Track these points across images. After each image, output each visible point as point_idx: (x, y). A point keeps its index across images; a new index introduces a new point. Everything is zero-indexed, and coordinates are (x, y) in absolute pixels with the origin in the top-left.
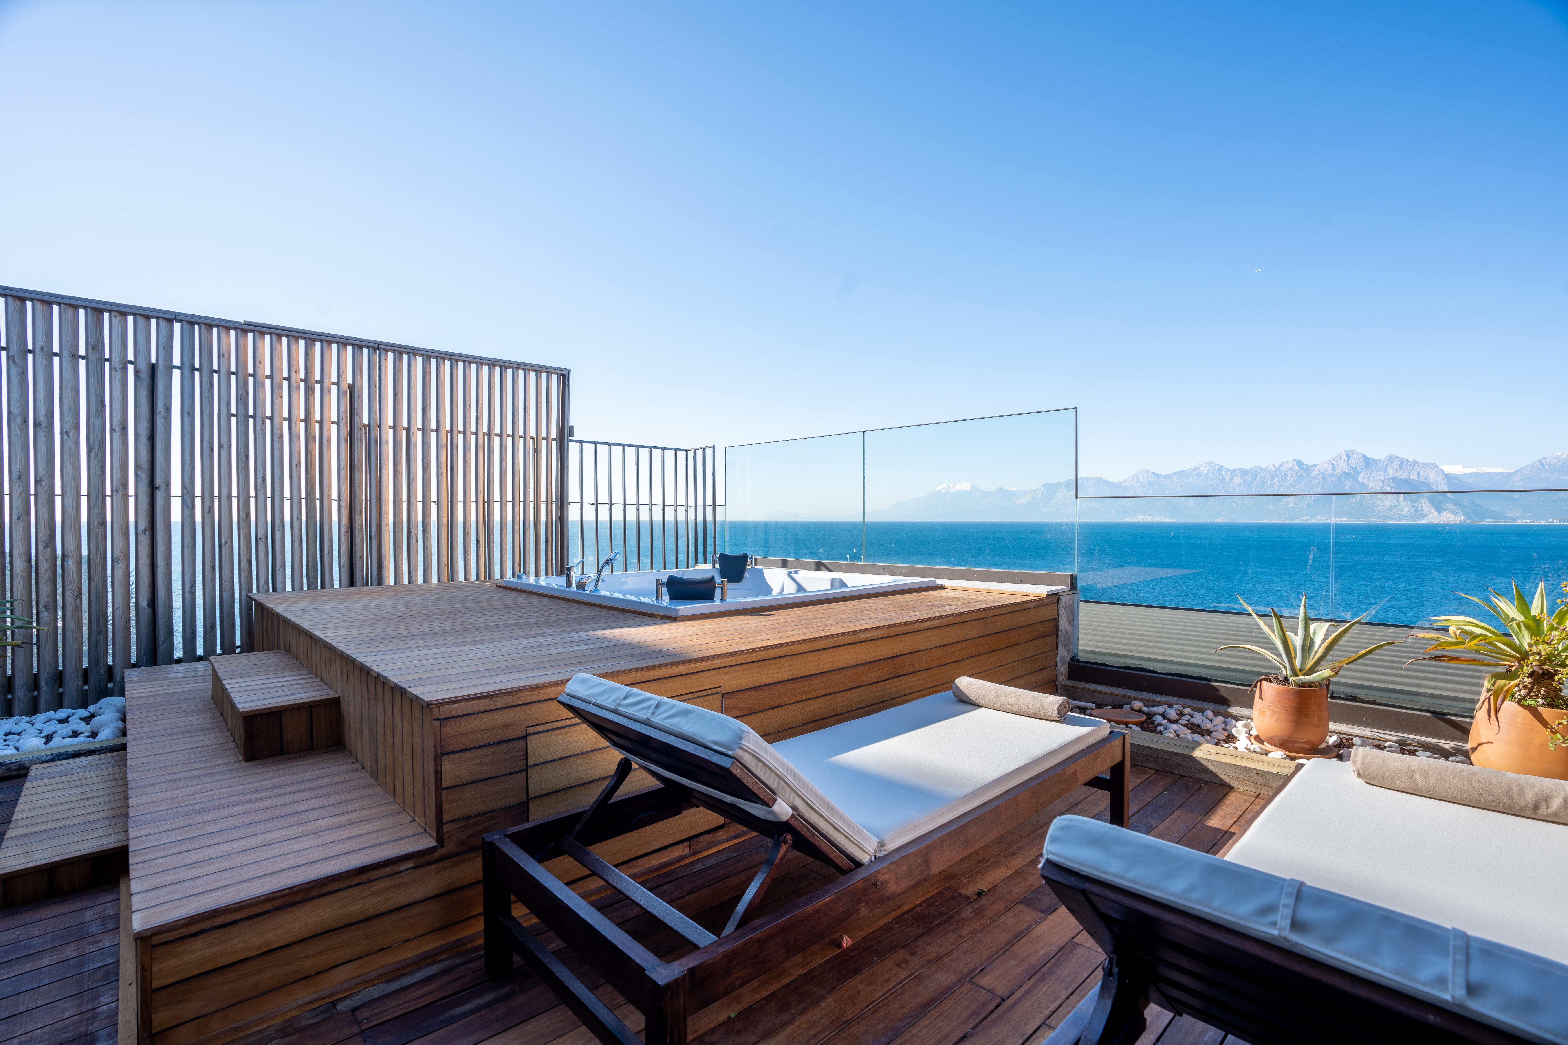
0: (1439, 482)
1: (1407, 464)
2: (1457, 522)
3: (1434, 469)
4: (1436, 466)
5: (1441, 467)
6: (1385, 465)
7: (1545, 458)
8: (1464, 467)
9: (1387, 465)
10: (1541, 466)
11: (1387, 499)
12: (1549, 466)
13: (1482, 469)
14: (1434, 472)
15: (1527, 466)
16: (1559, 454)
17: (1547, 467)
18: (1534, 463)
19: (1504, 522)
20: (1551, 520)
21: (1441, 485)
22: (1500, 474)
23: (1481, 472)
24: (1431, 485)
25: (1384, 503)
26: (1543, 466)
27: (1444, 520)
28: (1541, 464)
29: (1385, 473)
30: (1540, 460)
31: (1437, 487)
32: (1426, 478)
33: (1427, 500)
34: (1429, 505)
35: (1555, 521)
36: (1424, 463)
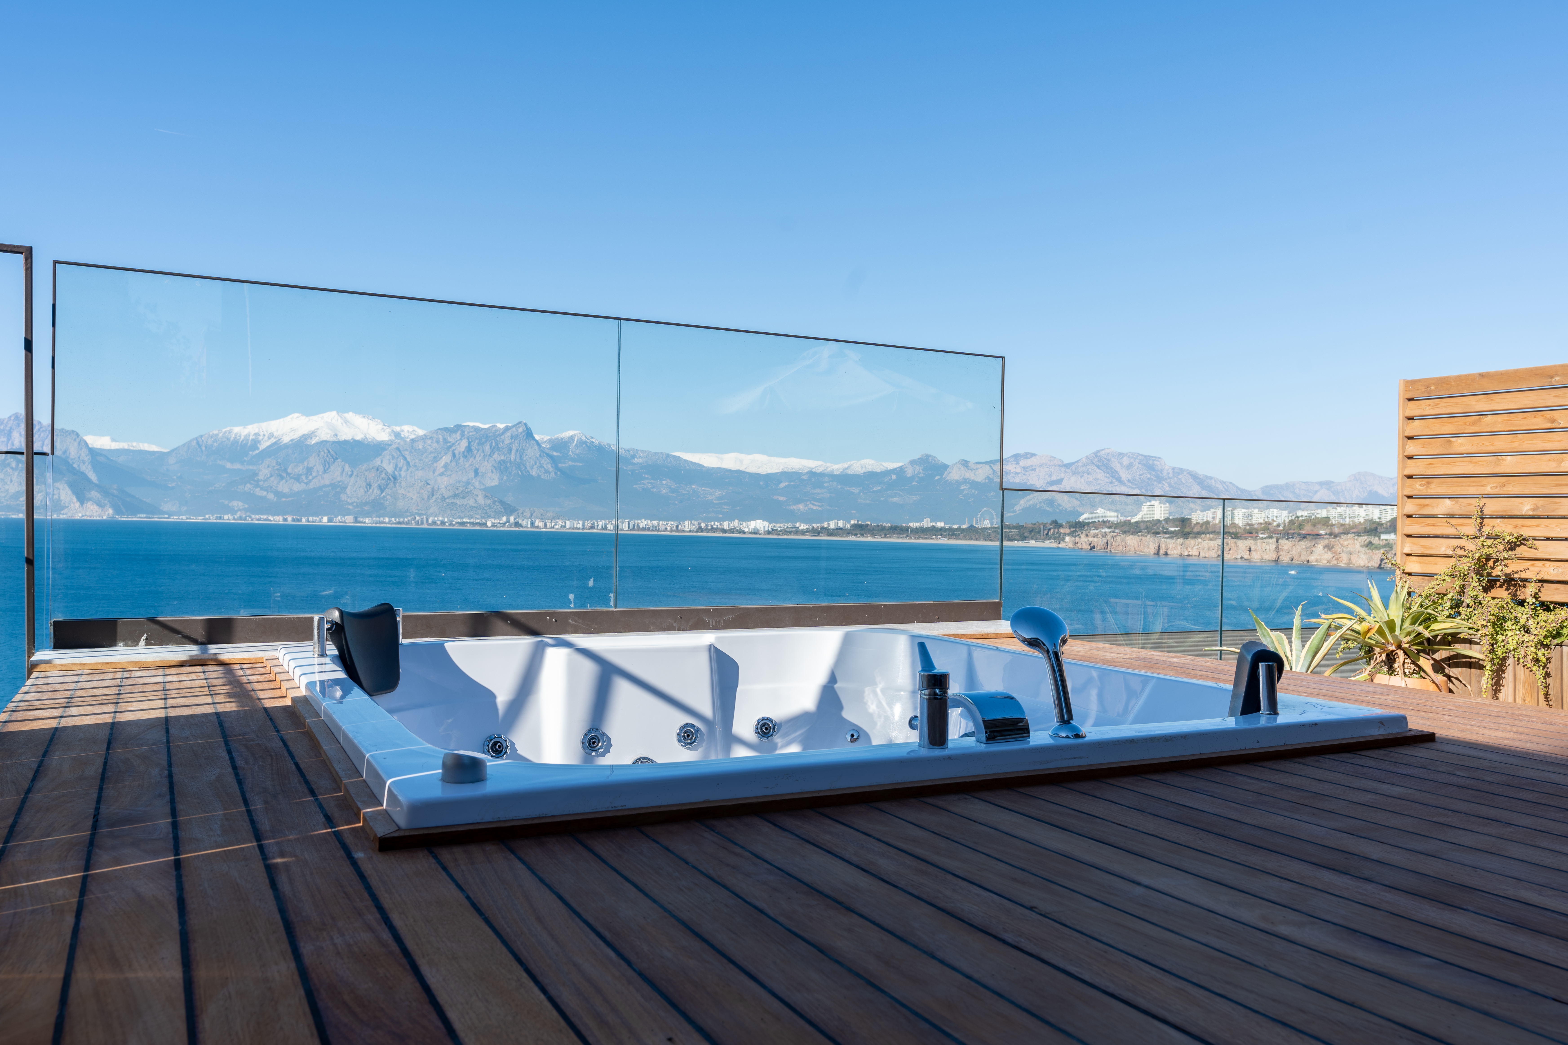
0: (81, 458)
1: (39, 430)
2: (104, 518)
3: (75, 440)
4: (78, 435)
5: (85, 438)
6: (8, 428)
7: (201, 436)
8: (113, 440)
9: (11, 428)
10: (197, 447)
11: (11, 481)
12: (206, 447)
13: (134, 444)
14: (76, 444)
15: (184, 445)
16: (215, 432)
17: (204, 448)
18: (191, 441)
19: (159, 518)
20: (207, 516)
21: (84, 463)
22: (153, 453)
23: (132, 448)
24: (71, 462)
25: (7, 487)
26: (200, 446)
27: (88, 514)
28: (198, 443)
29: (9, 440)
30: (196, 439)
31: (79, 466)
32: (65, 452)
33: (66, 486)
34: (70, 492)
35: (211, 518)
36: (62, 429)
